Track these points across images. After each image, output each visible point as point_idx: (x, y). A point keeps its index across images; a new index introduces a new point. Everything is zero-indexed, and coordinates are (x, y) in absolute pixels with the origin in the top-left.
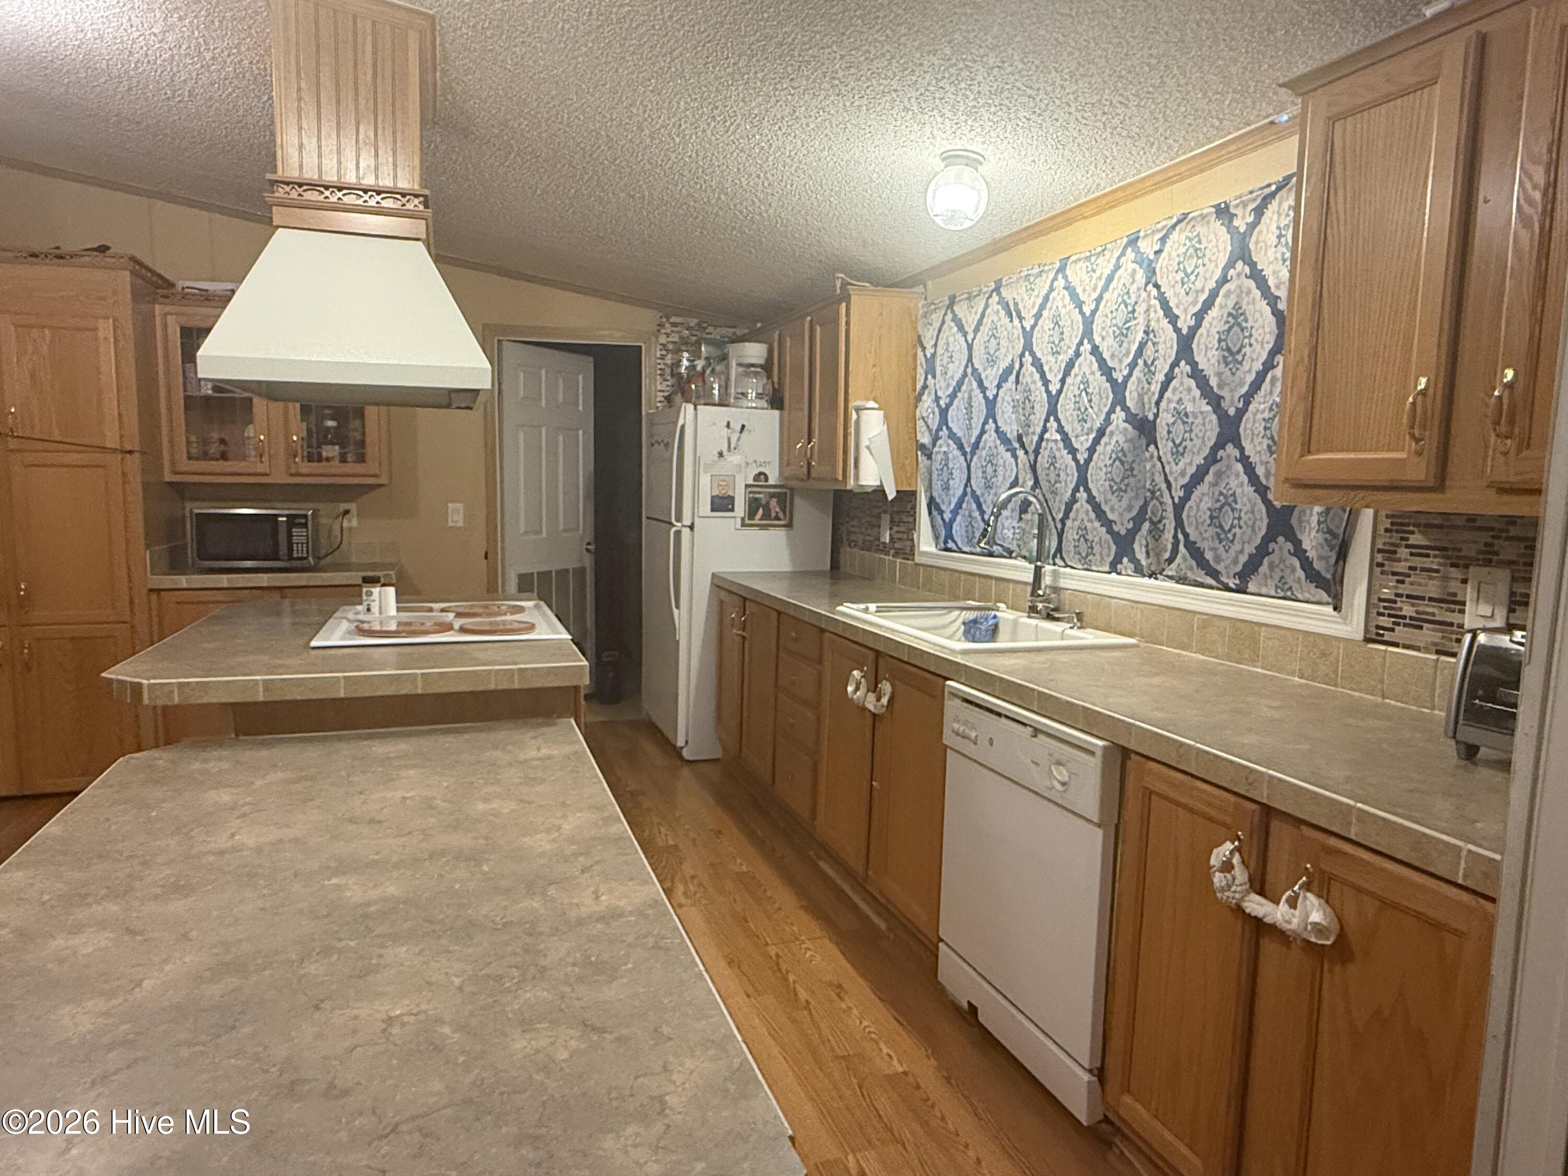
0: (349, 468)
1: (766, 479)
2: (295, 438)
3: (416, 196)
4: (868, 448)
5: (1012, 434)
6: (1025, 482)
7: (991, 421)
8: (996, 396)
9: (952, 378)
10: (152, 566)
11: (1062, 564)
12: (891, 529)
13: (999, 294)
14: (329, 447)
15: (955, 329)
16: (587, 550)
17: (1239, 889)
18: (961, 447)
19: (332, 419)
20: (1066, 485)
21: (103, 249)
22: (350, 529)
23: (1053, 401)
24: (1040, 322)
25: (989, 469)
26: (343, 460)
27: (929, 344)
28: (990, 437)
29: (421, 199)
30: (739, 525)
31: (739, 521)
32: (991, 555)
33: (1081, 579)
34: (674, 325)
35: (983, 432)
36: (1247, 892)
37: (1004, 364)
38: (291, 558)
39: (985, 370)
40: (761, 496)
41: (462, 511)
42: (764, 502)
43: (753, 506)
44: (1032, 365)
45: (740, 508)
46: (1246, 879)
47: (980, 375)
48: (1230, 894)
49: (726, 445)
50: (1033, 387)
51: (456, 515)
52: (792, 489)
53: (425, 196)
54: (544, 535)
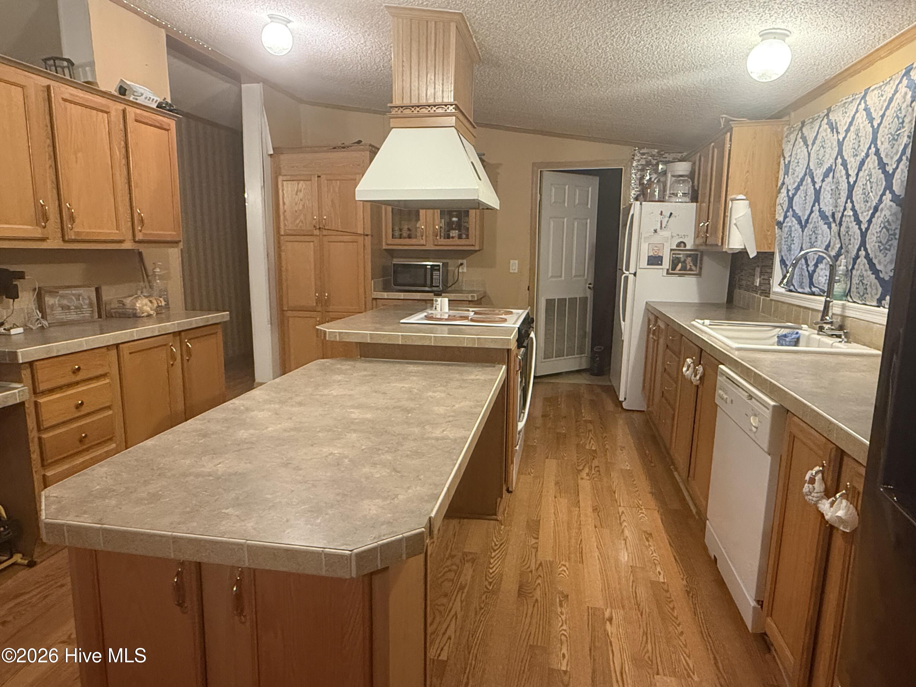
0: (463, 242)
1: (685, 246)
2: (437, 227)
3: (452, 105)
4: (735, 224)
5: (829, 214)
6: (835, 244)
7: (817, 204)
8: (821, 187)
9: (797, 176)
10: (374, 288)
11: (851, 300)
12: (760, 277)
13: (828, 118)
14: (454, 231)
15: (802, 143)
16: (589, 288)
17: (815, 495)
18: (800, 222)
19: (456, 217)
20: (854, 246)
21: (359, 142)
22: (463, 272)
23: (851, 188)
24: (849, 135)
25: (813, 237)
26: (460, 237)
27: (787, 155)
28: (815, 215)
29: (454, 106)
30: (665, 274)
31: (665, 271)
32: (813, 294)
33: (858, 310)
34: (643, 154)
35: (812, 212)
36: (822, 498)
37: (826, 166)
38: (432, 286)
39: (816, 170)
40: (681, 256)
41: (517, 265)
42: (682, 260)
43: (675, 263)
44: (841, 165)
45: (666, 263)
46: (822, 490)
47: (813, 173)
48: (811, 498)
49: (659, 225)
50: (840, 180)
51: (514, 266)
52: (702, 253)
53: (456, 105)
54: (563, 278)
